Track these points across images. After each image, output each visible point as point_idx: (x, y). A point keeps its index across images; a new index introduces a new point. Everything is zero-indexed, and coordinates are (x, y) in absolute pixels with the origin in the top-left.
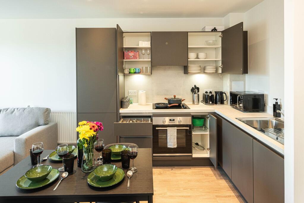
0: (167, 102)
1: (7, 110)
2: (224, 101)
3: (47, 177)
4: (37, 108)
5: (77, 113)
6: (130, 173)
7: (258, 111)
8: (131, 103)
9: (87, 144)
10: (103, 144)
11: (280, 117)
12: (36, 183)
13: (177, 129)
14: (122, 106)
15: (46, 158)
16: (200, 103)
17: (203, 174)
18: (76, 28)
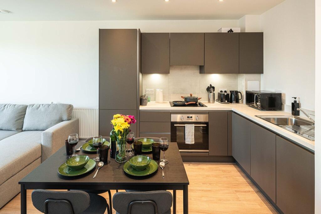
0: (183, 100)
1: (33, 106)
2: (239, 100)
3: (85, 167)
4: (61, 104)
5: (99, 109)
6: (162, 164)
7: (274, 110)
8: (149, 101)
9: (121, 136)
10: (133, 137)
11: (299, 115)
12: (76, 171)
13: (195, 126)
14: (141, 104)
15: (79, 149)
16: (215, 101)
17: (220, 170)
18: (100, 29)
